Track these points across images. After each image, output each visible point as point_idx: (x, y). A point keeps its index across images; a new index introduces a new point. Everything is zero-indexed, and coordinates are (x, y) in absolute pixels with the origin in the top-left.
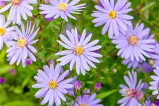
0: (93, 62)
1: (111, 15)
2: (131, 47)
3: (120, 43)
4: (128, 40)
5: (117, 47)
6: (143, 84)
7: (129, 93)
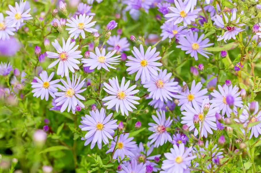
0: (133, 104)
1: (143, 63)
2: (159, 89)
3: (150, 87)
4: (156, 84)
5: (148, 90)
6: (172, 120)
7: (159, 129)
